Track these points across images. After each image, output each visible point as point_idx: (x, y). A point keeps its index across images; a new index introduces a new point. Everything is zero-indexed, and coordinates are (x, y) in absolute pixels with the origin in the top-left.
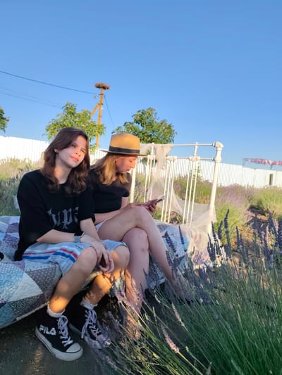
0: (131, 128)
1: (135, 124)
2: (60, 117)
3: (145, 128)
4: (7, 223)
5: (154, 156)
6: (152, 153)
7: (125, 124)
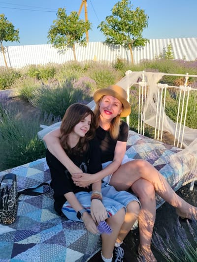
0: (112, 21)
1: (115, 17)
2: (56, 23)
3: (123, 19)
4: (43, 170)
5: (146, 83)
6: (143, 80)
7: (107, 18)
